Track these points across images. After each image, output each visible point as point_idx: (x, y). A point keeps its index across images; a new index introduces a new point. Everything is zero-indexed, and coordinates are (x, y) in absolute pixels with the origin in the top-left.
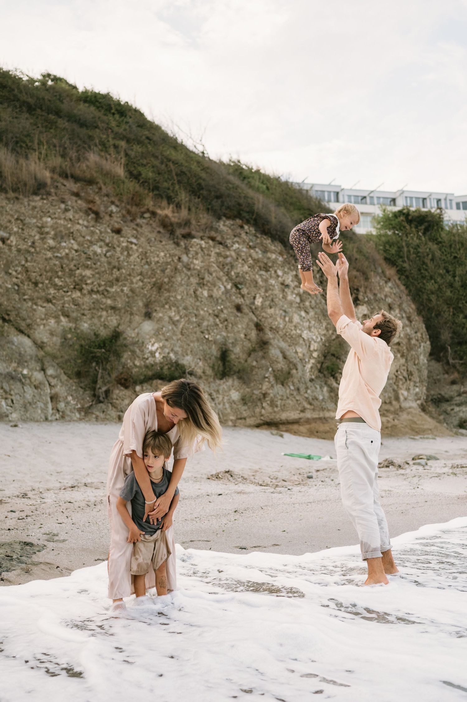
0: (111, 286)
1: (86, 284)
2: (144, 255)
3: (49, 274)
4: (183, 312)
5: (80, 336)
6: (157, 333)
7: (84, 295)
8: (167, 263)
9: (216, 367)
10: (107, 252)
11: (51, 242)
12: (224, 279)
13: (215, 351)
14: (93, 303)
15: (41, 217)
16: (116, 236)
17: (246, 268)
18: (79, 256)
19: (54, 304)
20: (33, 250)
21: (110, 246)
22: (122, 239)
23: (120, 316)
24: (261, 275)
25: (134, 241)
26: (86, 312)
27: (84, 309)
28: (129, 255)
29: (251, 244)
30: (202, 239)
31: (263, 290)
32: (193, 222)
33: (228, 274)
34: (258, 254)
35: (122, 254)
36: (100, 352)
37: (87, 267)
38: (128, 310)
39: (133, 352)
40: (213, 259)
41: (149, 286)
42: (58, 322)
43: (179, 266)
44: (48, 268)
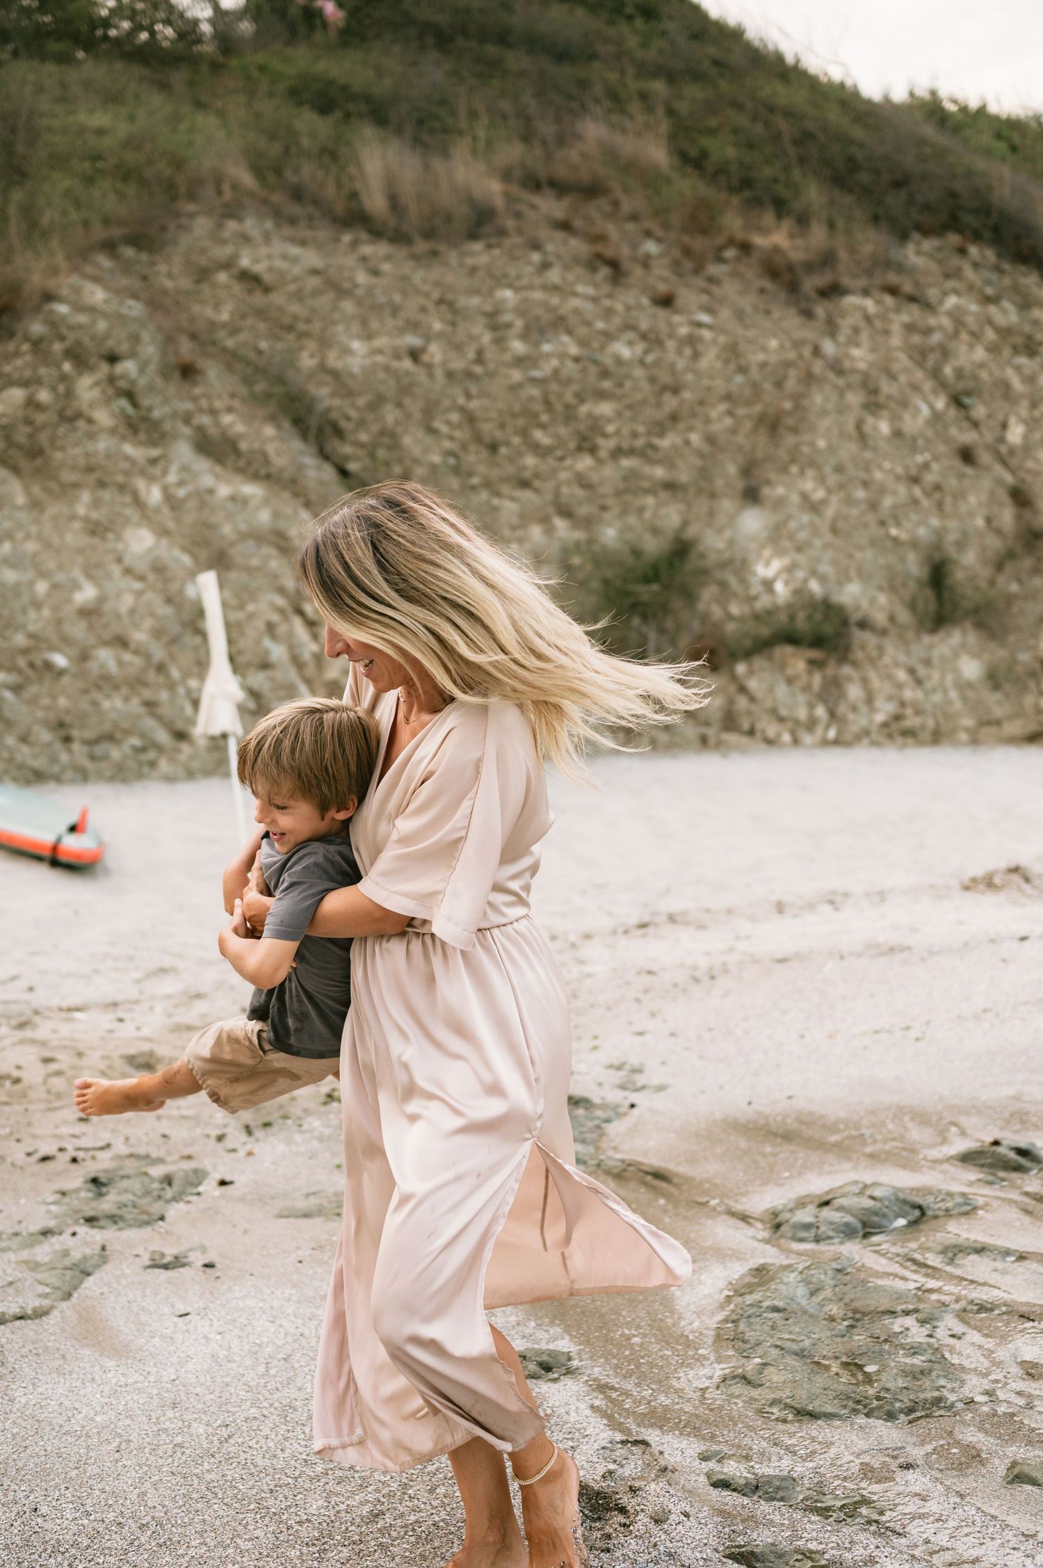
0: (661, 435)
1: (605, 436)
2: (732, 351)
3: (521, 422)
4: (832, 479)
5: (600, 559)
6: (776, 537)
7: (600, 462)
8: (788, 364)
9: (920, 606)
10: (646, 352)
11: (518, 347)
12: (928, 386)
13: (914, 566)
14: (625, 479)
15: (491, 292)
16: (662, 313)
17: (980, 354)
18: (584, 370)
19: (536, 490)
20: (478, 370)
21: (652, 340)
22: (677, 319)
23: (686, 503)
24: (1018, 369)
25: (705, 318)
26: (610, 502)
27: (604, 496)
28: (696, 356)
29: (989, 291)
30: (866, 293)
31: (1025, 404)
32: (843, 255)
33: (936, 374)
34: (1007, 314)
35: (679, 352)
36: (647, 592)
37: (602, 395)
38: (704, 487)
39: (723, 585)
40: (896, 340)
41: (748, 426)
42: (549, 530)
43: (818, 367)
44: (517, 407)
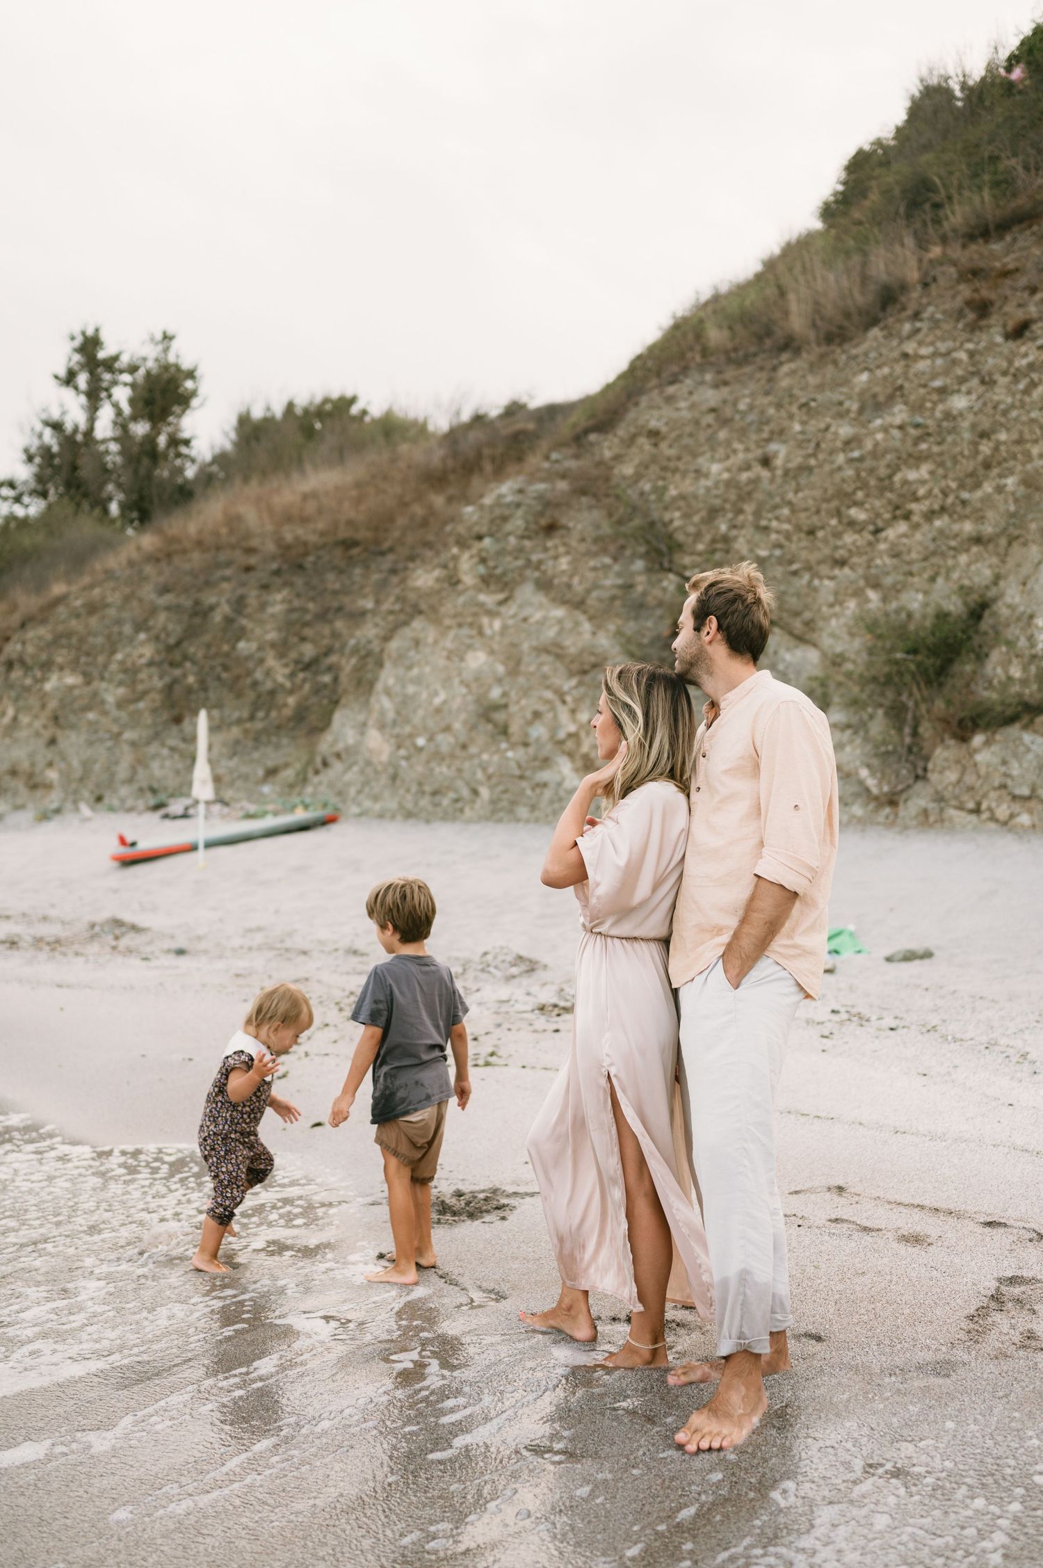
1: (917, 500)
14: (934, 540)
15: (850, 380)
19: (853, 566)
21: (988, 382)
23: (998, 554)
37: (917, 459)
42: (861, 604)
44: (830, 492)
